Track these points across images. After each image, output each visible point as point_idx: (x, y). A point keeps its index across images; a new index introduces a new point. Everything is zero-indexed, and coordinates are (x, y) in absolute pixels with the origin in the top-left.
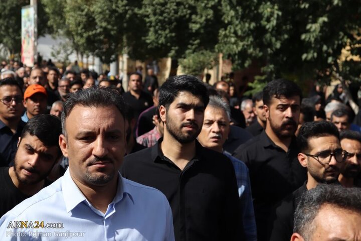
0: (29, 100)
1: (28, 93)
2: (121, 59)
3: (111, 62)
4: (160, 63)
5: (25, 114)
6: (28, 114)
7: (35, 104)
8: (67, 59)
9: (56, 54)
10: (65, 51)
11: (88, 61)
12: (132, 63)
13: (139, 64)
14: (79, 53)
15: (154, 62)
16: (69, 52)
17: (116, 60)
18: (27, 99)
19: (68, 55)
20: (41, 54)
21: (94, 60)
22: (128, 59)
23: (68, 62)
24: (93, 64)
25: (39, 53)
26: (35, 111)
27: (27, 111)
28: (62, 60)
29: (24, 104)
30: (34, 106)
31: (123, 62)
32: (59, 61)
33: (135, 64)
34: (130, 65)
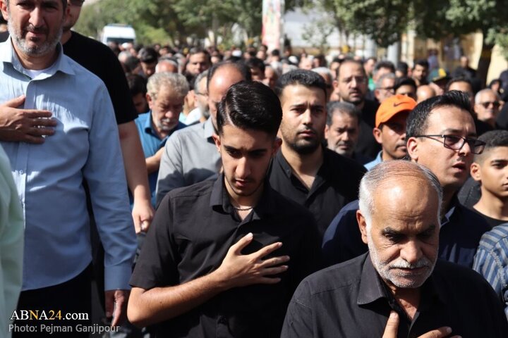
0: (386, 128)
1: (382, 114)
2: (404, 38)
3: (391, 43)
4: (464, 43)
5: (379, 156)
6: (385, 156)
7: (398, 136)
8: (324, 42)
9: (308, 36)
10: (322, 31)
11: (355, 44)
12: (421, 44)
13: (431, 44)
14: (344, 31)
15: (456, 41)
16: (327, 32)
17: (399, 40)
18: (382, 125)
19: (326, 36)
20: (289, 37)
21: (364, 41)
22: (416, 39)
23: (325, 46)
24: (363, 48)
25: (286, 36)
26: (399, 149)
27: (384, 151)
28: (318, 44)
29: (376, 135)
30: (397, 140)
31: (408, 43)
32: (314, 46)
33: (426, 45)
34: (419, 47)
